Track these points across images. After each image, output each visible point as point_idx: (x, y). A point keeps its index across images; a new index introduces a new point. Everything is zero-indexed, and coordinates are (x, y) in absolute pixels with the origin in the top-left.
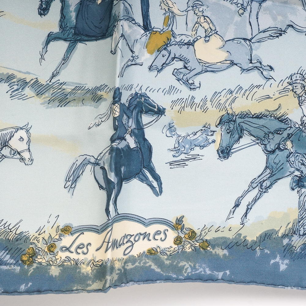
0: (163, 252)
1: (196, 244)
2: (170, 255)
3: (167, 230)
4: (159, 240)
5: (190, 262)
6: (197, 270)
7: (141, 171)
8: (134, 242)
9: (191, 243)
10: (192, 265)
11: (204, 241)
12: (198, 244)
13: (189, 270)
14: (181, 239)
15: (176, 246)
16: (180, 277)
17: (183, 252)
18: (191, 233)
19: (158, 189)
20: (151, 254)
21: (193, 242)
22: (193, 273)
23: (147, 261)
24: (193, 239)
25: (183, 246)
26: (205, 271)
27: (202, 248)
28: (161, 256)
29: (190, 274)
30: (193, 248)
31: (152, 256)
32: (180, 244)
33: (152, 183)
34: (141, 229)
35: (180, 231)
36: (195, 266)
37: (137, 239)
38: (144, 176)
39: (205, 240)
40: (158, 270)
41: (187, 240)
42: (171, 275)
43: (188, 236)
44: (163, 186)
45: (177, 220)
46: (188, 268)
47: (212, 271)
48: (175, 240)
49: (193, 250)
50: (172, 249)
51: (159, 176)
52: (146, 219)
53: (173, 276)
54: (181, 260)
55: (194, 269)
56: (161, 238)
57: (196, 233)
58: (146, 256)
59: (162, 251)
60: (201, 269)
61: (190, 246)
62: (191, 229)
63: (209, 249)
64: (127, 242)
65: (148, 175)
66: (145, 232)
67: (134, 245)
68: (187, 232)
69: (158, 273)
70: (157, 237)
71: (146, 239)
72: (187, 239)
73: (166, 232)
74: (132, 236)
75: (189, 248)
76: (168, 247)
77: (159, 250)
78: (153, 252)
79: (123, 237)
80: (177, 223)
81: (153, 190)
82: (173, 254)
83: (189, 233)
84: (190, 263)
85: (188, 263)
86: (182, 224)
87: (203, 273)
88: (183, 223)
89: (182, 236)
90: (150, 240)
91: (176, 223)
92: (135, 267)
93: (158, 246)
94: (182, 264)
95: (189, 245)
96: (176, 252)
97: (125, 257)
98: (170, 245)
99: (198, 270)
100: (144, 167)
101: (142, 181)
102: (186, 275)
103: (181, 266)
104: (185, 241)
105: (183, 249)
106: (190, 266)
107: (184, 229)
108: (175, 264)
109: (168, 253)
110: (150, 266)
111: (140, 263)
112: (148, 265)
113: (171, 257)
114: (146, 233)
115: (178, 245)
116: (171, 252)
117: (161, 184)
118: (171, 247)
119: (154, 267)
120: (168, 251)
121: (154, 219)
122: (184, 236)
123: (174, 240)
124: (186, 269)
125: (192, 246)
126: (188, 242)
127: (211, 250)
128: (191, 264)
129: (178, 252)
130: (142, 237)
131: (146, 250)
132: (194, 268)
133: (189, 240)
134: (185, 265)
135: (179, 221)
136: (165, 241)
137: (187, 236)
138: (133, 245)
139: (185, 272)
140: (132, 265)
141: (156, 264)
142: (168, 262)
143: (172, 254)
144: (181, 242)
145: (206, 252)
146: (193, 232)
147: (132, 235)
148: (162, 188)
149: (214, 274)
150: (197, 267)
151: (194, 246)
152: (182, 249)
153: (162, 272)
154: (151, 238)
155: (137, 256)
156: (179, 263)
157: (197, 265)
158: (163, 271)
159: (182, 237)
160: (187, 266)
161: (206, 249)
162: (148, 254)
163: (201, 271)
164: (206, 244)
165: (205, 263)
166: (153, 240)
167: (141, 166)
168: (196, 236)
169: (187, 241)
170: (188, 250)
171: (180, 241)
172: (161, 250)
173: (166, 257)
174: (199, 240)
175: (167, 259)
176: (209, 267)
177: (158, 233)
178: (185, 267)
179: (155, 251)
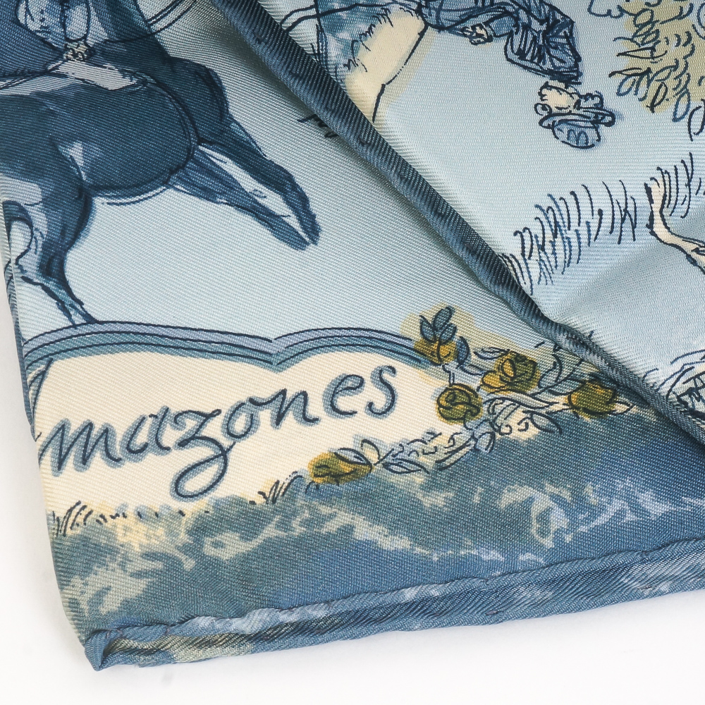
0: (397, 460)
1: (552, 404)
2: (442, 469)
3: (390, 367)
4: (362, 414)
5: (552, 482)
6: (595, 511)
7: (190, 157)
8: (226, 442)
9: (523, 401)
10: (566, 495)
11: (584, 382)
12: (562, 399)
13: (559, 519)
14: (468, 395)
15: (458, 427)
16: (521, 558)
17: (503, 447)
18: (508, 364)
19: (293, 221)
20: (337, 477)
21: (533, 396)
22: (583, 529)
23: (325, 510)
24: (529, 386)
25: (492, 424)
26: (637, 508)
27: (586, 410)
28: (394, 479)
29: (568, 538)
30: (543, 422)
31: (343, 487)
32: (474, 415)
33: (259, 200)
34: (263, 382)
35: (452, 365)
36: (579, 498)
37: (239, 425)
38: (210, 173)
39: (587, 378)
40: (400, 543)
41: (501, 395)
42: (474, 552)
43: (501, 379)
44: (314, 207)
45: (427, 328)
46: (549, 510)
47: (674, 498)
48: (443, 402)
49: (546, 430)
50: (442, 441)
51: (285, 171)
52: (272, 337)
53: (485, 557)
54: (505, 483)
55: (581, 509)
56: (370, 405)
57: (532, 362)
58: (314, 491)
59: (390, 457)
60: (617, 505)
61: (524, 415)
62: (507, 352)
63: (620, 408)
64: (183, 444)
65: (231, 168)
66: (278, 389)
67: (232, 456)
68: (490, 365)
69: (401, 558)
70: (343, 402)
71: (290, 419)
72: (500, 389)
73: (386, 376)
74: (208, 417)
75: (523, 426)
76: (420, 437)
77: (372, 456)
78: (347, 468)
79: (149, 421)
80: (431, 338)
81: (270, 226)
82: (452, 459)
83: (501, 368)
84: (550, 488)
85: (541, 488)
86: (456, 339)
87: (630, 517)
88: (458, 334)
89: (474, 383)
90: (315, 420)
91: (425, 337)
92: (262, 547)
93: (365, 441)
94: (512, 496)
95: (519, 414)
96: (466, 449)
97: (192, 508)
98: (427, 427)
99: (602, 509)
100: (201, 141)
101: (208, 194)
102: (548, 543)
103: (510, 506)
104: (494, 400)
105: (498, 436)
106: (556, 498)
107: (474, 357)
108: (476, 499)
109: (428, 462)
110: (348, 530)
111: (284, 525)
112: (331, 527)
113: (442, 473)
114: (284, 392)
115: (463, 420)
116: (440, 455)
117: (304, 200)
118: (434, 435)
119: (365, 530)
120: (424, 454)
121: (314, 335)
122: (479, 383)
123: (440, 406)
124: (544, 518)
125: (532, 413)
126: (508, 403)
127: (634, 410)
128: (556, 491)
129: (476, 450)
130: (265, 415)
131: (302, 463)
132: (575, 508)
133: (512, 395)
134: (530, 500)
135: (434, 328)
136: (392, 416)
137: (494, 380)
138: (223, 454)
139: (543, 533)
140: (246, 538)
141: (375, 519)
142: (438, 500)
143: (447, 463)
144: (474, 410)
145: (611, 424)
146: (518, 359)
147: (208, 411)
148: (312, 217)
149: (688, 509)
150: (593, 499)
151: (543, 412)
152: (493, 436)
153: (418, 550)
154: (316, 407)
155: (260, 500)
156: (499, 493)
157: (589, 489)
158: (424, 544)
159: (474, 386)
160: (541, 502)
161: (611, 412)
162: (318, 480)
163: (620, 514)
164: (600, 391)
165: (624, 473)
166: (328, 421)
167: (187, 136)
168: (541, 371)
169: (504, 399)
170: (524, 436)
171: (469, 404)
172: (383, 455)
173: (419, 479)
174: (558, 382)
175: (427, 488)
176: (649, 484)
177: (347, 384)
178: (536, 510)
179: (356, 460)
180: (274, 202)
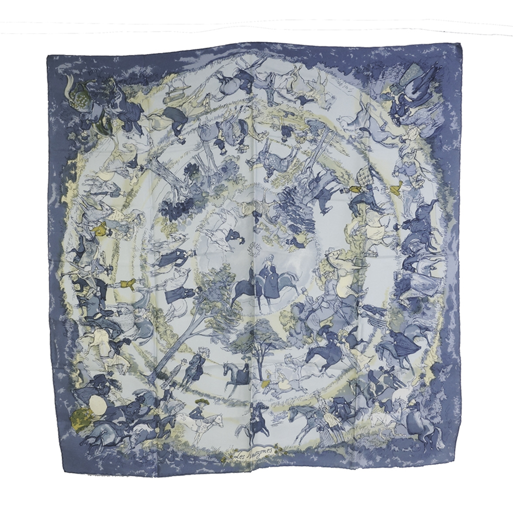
3: (272, 448)
16: (277, 465)
19: (268, 435)
23: (265, 460)
27: (285, 454)
28: (270, 458)
29: (281, 464)
31: (267, 458)
32: (277, 453)
34: (263, 449)
35: (276, 448)
37: (261, 453)
38: (262, 430)
39: (286, 451)
40: (269, 463)
42: (274, 464)
44: (270, 433)
45: (275, 445)
49: (282, 455)
51: (268, 430)
52: (264, 445)
62: (281, 448)
64: (257, 454)
65: (264, 430)
76: (273, 455)
81: (266, 435)
85: (280, 460)
87: (286, 463)
88: (278, 446)
93: (269, 455)
95: (280, 453)
96: (276, 456)
97: (257, 459)
101: (262, 432)
108: (275, 460)
113: (273, 458)
119: (268, 462)
121: (267, 445)
127: (288, 455)
131: (264, 456)
132: (282, 461)
136: (271, 453)
137: (279, 450)
140: (260, 462)
147: (259, 451)
149: (290, 463)
154: (266, 452)
155: (261, 459)
165: (286, 460)
167: (262, 427)
168: (283, 450)
177: (269, 450)
180: (267, 433)
